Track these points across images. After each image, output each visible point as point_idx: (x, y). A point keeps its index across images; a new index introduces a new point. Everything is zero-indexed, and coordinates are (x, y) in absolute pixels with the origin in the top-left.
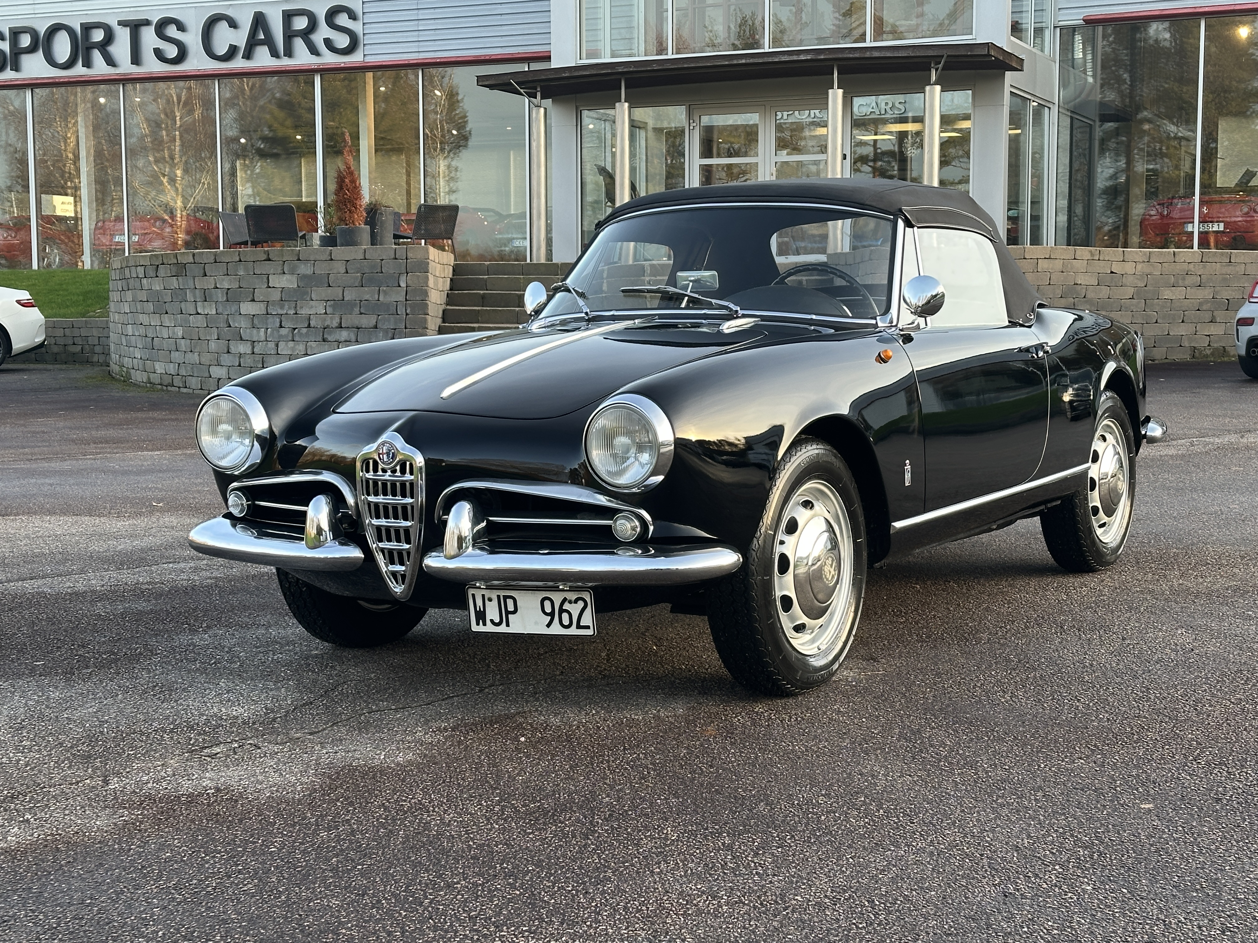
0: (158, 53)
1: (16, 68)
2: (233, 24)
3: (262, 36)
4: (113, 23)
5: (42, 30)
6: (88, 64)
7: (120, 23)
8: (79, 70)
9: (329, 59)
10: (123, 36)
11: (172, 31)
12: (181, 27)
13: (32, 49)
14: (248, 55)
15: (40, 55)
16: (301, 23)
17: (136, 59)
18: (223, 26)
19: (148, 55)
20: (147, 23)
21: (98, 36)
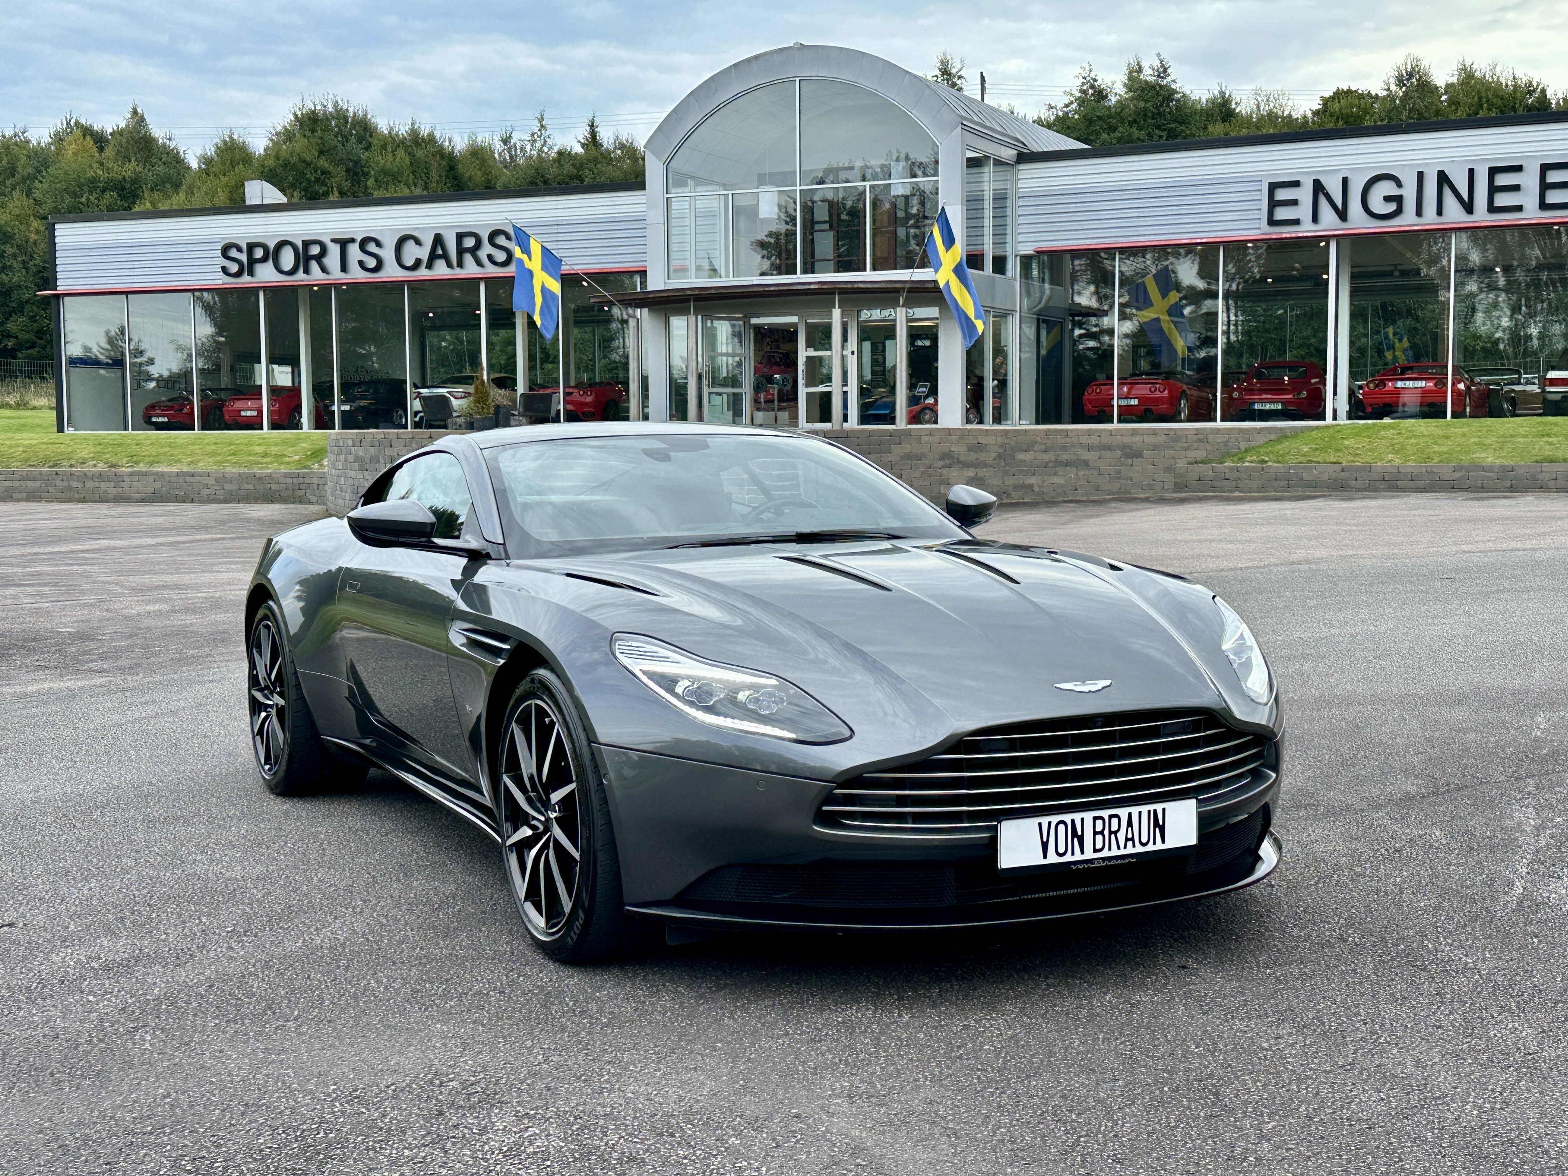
0: (361, 263)
1: (251, 273)
2: (418, 242)
3: (440, 252)
4: (327, 240)
5: (272, 245)
6: (307, 271)
7: (333, 241)
8: (300, 275)
9: (492, 271)
10: (334, 251)
11: (372, 247)
12: (378, 244)
13: (264, 260)
14: (429, 266)
15: (270, 264)
16: (469, 243)
17: (344, 268)
18: (411, 244)
19: (353, 265)
20: (353, 240)
21: (315, 250)
